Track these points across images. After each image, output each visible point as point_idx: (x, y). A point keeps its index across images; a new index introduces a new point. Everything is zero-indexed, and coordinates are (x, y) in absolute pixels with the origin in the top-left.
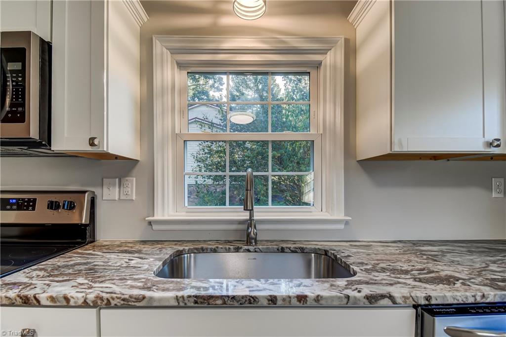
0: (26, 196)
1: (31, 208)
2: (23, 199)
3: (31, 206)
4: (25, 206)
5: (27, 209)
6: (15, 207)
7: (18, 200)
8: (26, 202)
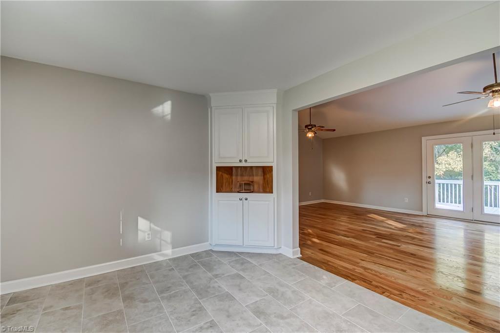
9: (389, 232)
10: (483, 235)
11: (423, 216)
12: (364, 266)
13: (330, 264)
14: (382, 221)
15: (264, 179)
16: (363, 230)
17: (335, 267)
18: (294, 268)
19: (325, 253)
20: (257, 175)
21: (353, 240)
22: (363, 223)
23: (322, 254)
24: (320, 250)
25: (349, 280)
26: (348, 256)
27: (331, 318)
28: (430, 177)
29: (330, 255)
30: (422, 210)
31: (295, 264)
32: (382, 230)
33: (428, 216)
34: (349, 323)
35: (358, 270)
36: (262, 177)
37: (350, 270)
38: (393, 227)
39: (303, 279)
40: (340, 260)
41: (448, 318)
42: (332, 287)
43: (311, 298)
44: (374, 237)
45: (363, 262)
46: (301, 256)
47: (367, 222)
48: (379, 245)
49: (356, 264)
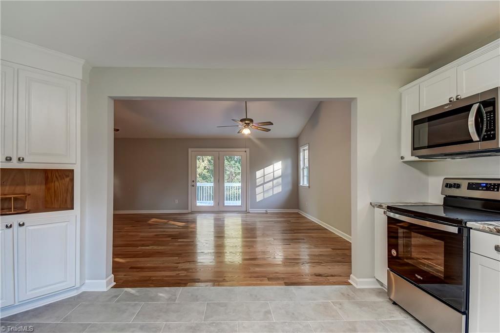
0: (493, 182)
1: (496, 190)
2: (490, 184)
3: (496, 188)
4: (492, 188)
5: (493, 190)
6: (484, 189)
7: (487, 184)
8: (492, 185)
9: (177, 231)
10: (224, 221)
11: (189, 213)
12: (183, 267)
13: (154, 278)
14: (165, 223)
15: (48, 189)
16: (156, 235)
17: (160, 280)
18: (118, 301)
19: (138, 270)
20: (33, 183)
21: (155, 247)
22: (150, 228)
23: (138, 272)
24: (131, 268)
25: (182, 286)
26: (163, 264)
27: (198, 330)
28: (193, 181)
29: (146, 270)
30: (188, 209)
31: (116, 296)
32: (170, 231)
33: (192, 213)
34: (214, 324)
35: (182, 273)
36: (43, 187)
37: (175, 276)
38: (177, 227)
39: (139, 308)
40: (160, 271)
41: (258, 282)
42: (175, 301)
43: (165, 323)
44: (170, 239)
45: (179, 265)
46: (115, 283)
47: (152, 227)
48: (179, 245)
49: (175, 269)
